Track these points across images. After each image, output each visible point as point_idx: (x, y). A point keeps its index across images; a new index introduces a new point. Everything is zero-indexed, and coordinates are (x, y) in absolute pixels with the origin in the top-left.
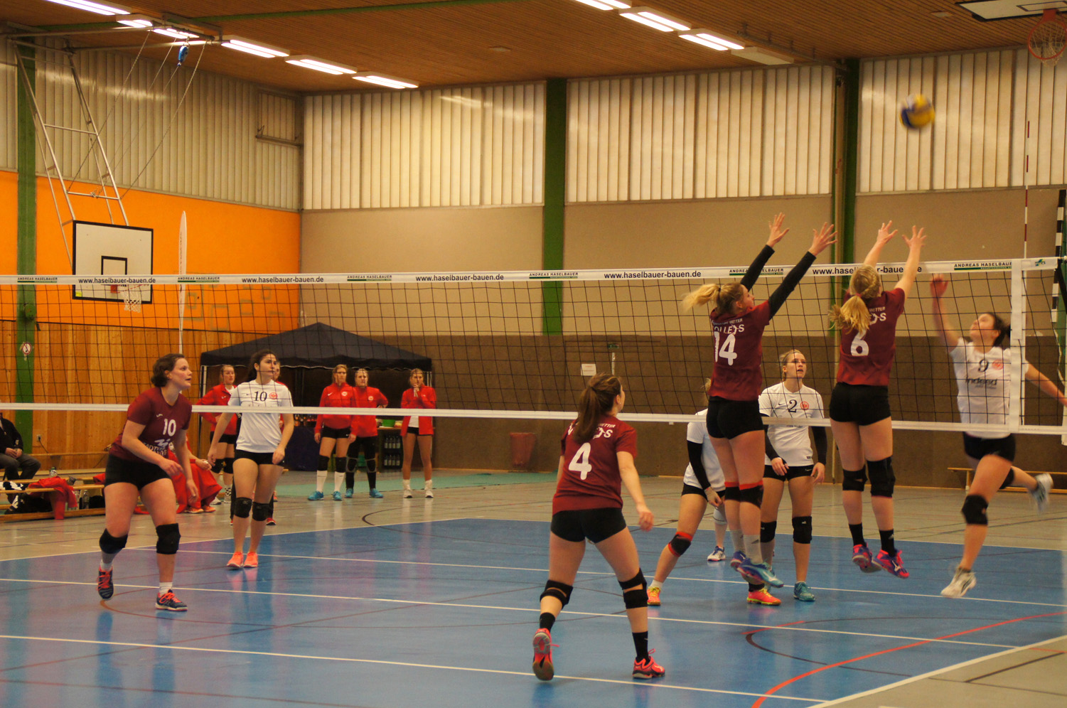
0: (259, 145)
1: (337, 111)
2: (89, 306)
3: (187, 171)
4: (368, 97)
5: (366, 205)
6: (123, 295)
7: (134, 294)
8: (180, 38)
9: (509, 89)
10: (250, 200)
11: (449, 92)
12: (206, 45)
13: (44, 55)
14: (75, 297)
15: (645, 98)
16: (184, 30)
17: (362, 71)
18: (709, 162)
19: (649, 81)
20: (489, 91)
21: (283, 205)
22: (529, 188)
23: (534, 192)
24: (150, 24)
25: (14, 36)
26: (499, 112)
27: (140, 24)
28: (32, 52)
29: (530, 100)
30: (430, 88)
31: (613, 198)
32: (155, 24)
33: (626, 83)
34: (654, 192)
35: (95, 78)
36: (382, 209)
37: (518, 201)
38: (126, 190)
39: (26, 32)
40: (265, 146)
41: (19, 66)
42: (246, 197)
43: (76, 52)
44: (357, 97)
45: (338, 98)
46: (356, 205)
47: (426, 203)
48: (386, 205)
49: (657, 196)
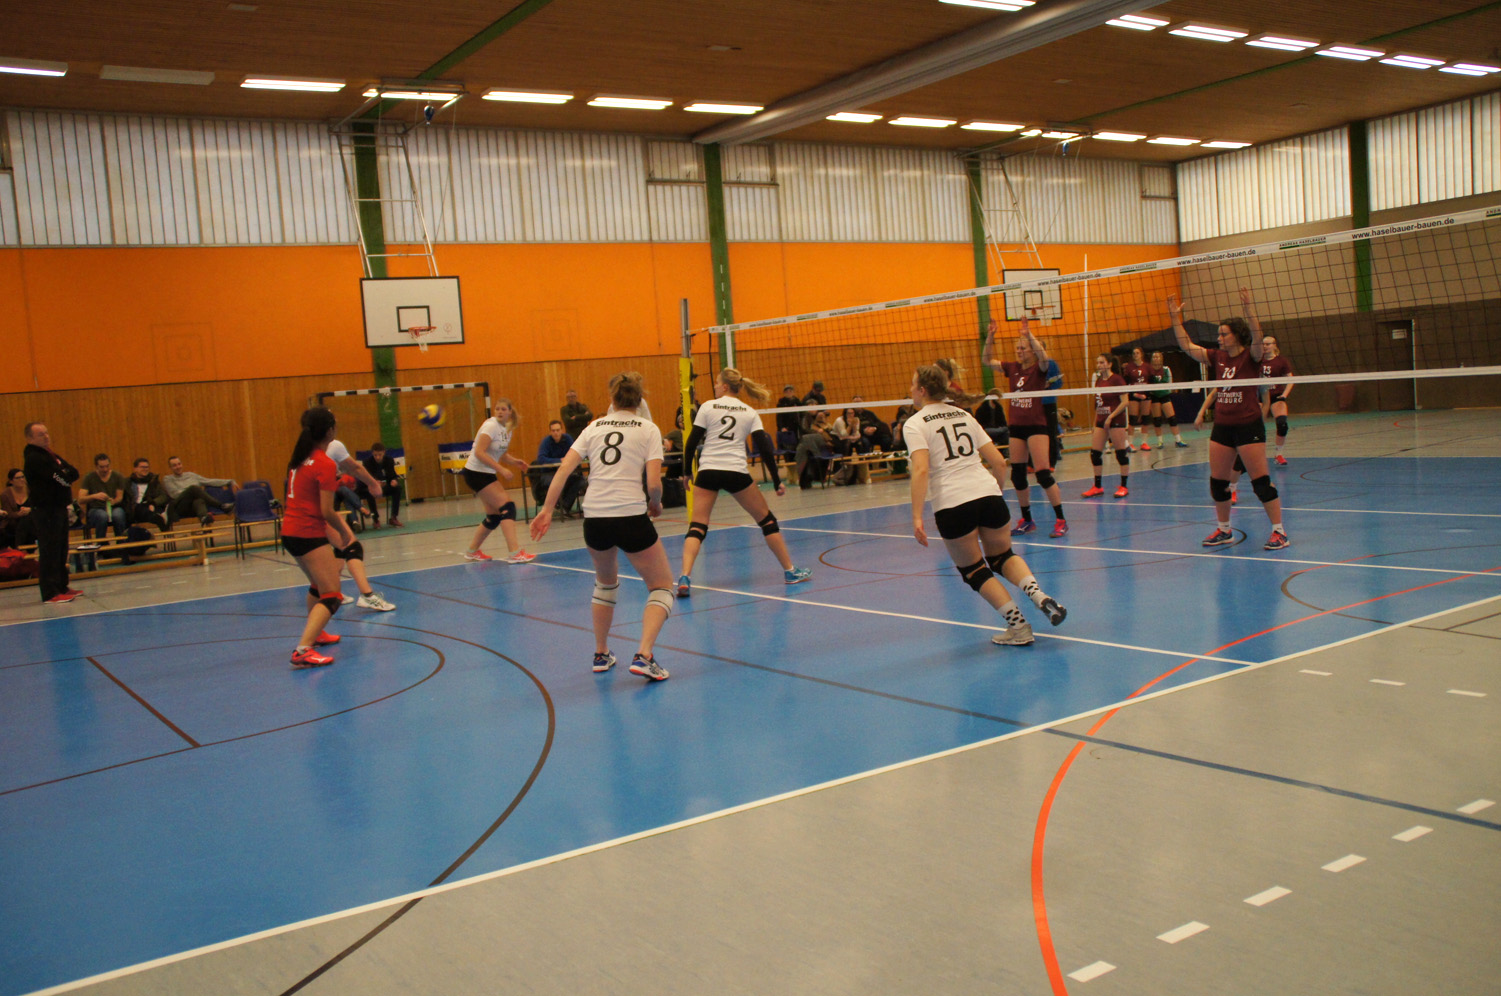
0: (1144, 202)
1: (1200, 171)
2: (1013, 325)
3: (1092, 226)
4: (1220, 157)
5: (1224, 234)
6: (1041, 318)
7: (1046, 317)
8: (1067, 137)
9: (1321, 135)
10: (1140, 241)
11: (1276, 144)
12: (1083, 139)
13: (986, 165)
14: (1007, 320)
15: (1429, 124)
16: (1065, 132)
17: (1204, 141)
18: (1484, 166)
19: (1431, 111)
20: (1306, 138)
21: (1165, 241)
22: (1340, 205)
23: (1344, 207)
24: (1040, 132)
25: (966, 155)
26: (1314, 150)
27: (1034, 133)
28: (977, 164)
29: (1337, 141)
30: (1260, 145)
31: (1407, 204)
32: (1044, 131)
33: (1413, 116)
34: (1440, 194)
35: (1022, 174)
36: (1234, 235)
37: (1333, 216)
38: (1040, 245)
39: (968, 152)
40: (1148, 202)
41: (967, 174)
42: (1135, 239)
43: (1007, 159)
44: (1212, 159)
45: (1199, 162)
46: (1217, 235)
47: (1265, 227)
48: (1237, 232)
49: (1442, 198)
